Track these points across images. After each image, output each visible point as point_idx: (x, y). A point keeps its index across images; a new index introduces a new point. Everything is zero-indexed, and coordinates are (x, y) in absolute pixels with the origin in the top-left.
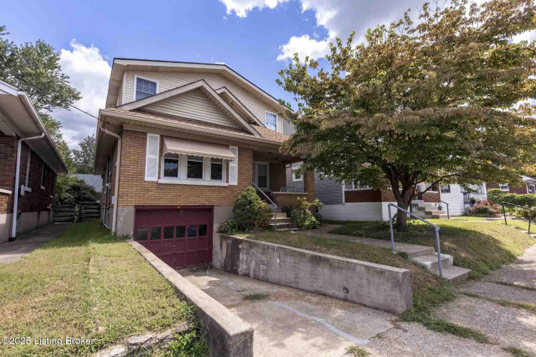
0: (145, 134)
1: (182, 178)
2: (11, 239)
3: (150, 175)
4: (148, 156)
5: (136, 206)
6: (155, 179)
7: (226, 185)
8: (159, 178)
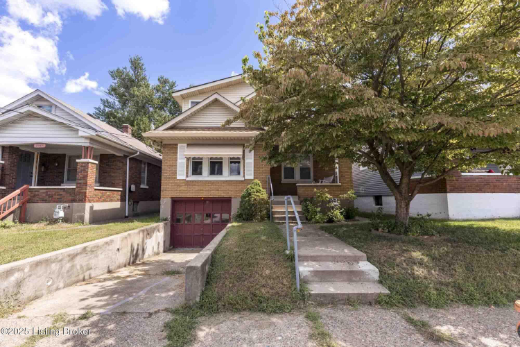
0: (177, 145)
1: (206, 176)
2: (126, 217)
3: (180, 175)
4: (179, 161)
5: (172, 198)
6: (183, 177)
7: (243, 179)
8: (187, 176)
